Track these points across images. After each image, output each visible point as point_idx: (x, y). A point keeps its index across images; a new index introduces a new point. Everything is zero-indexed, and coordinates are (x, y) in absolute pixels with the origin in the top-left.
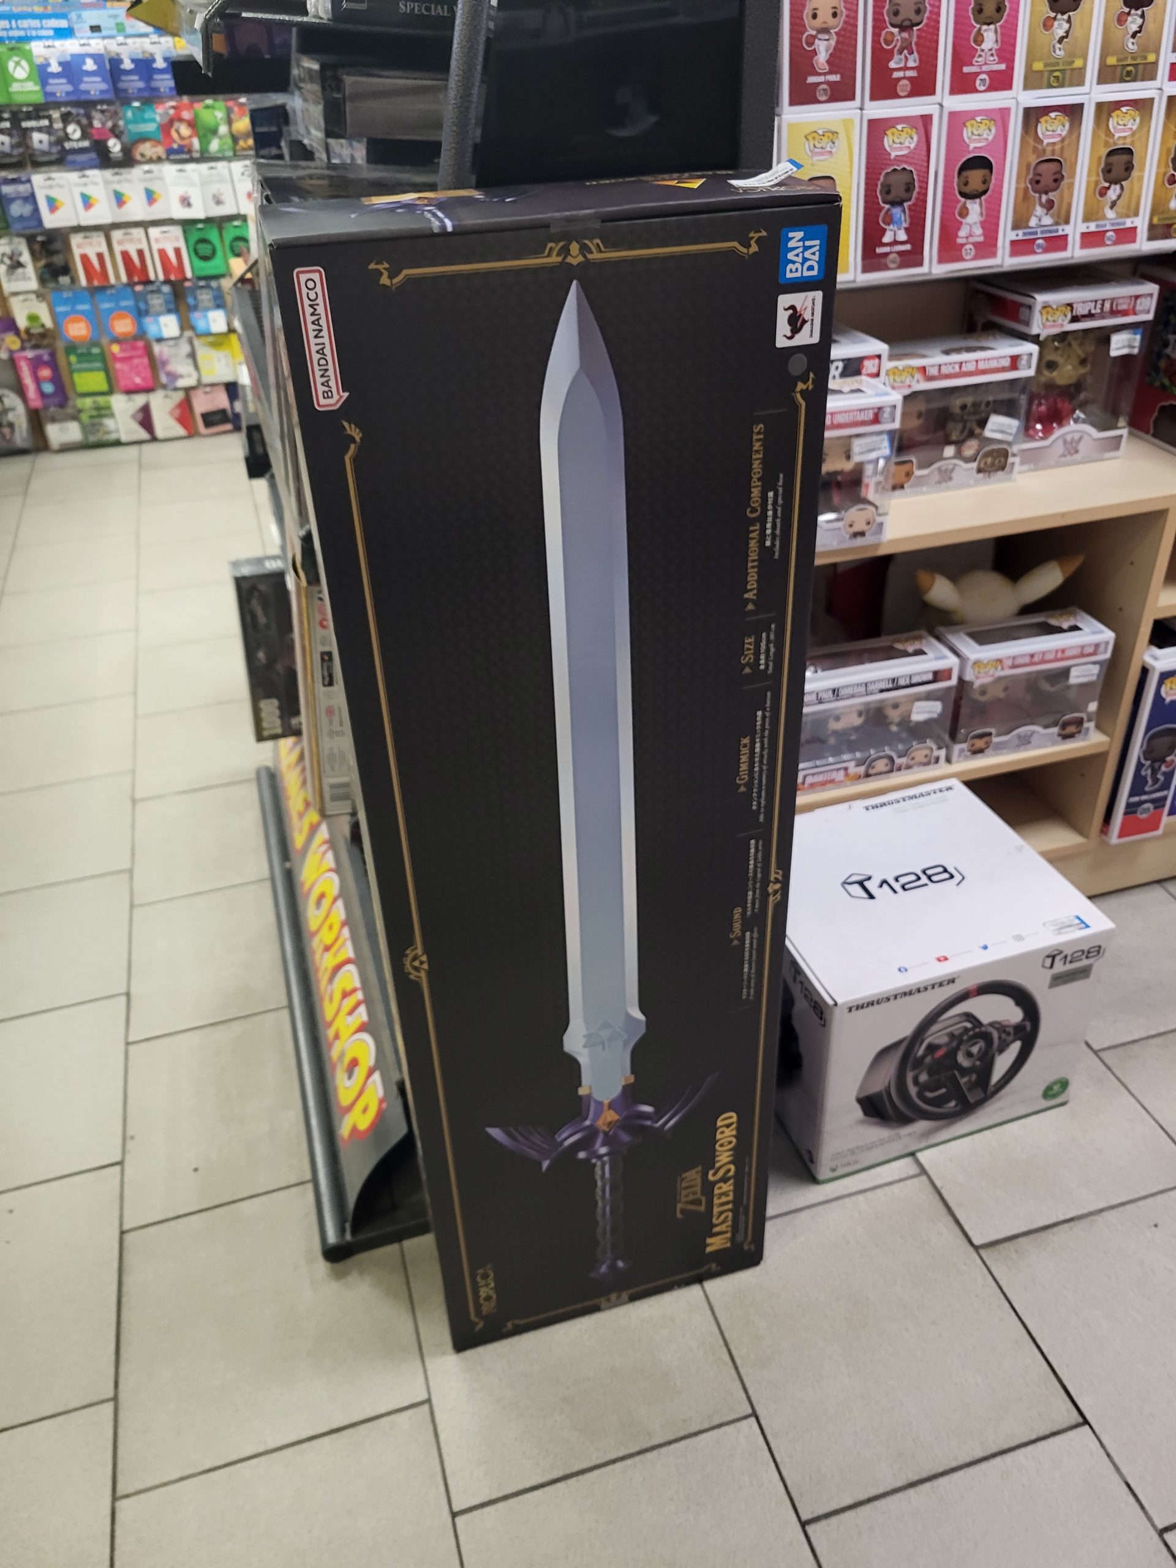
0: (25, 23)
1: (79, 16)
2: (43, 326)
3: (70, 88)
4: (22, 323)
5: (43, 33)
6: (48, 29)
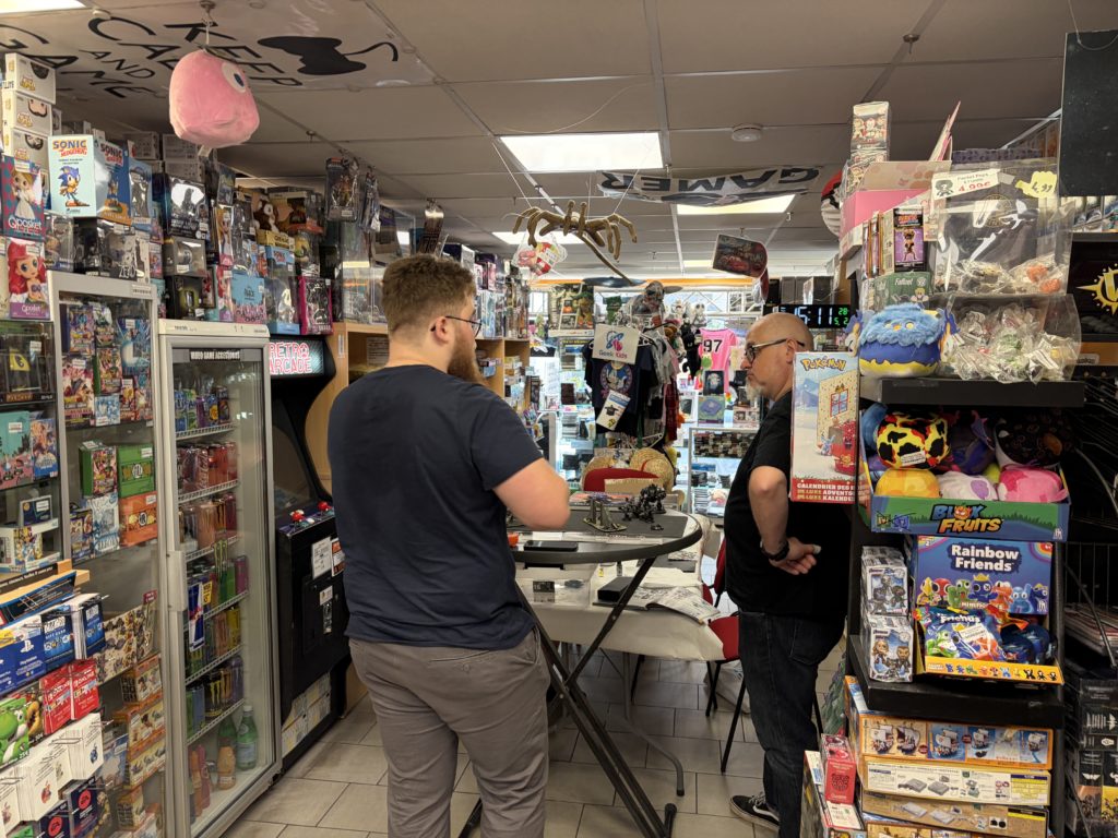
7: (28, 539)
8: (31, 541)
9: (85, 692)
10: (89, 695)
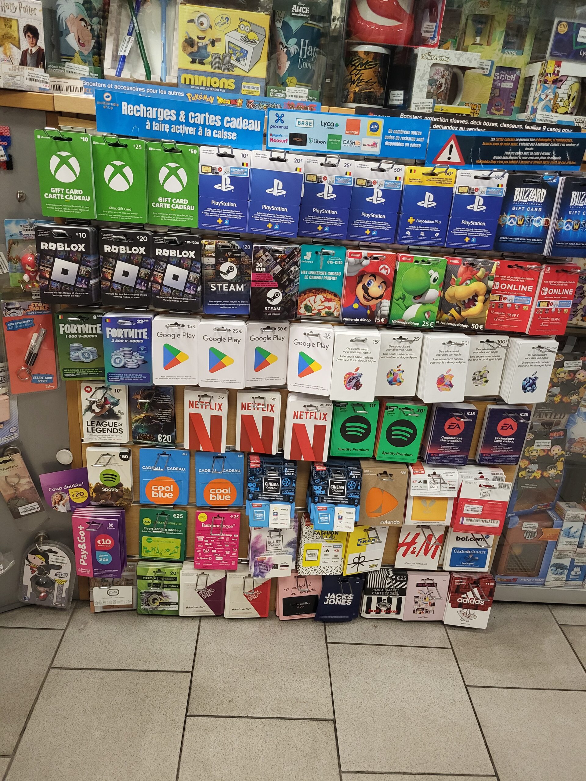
0: (199, 118)
1: (280, 119)
2: (120, 485)
3: (237, 215)
4: (94, 479)
5: (222, 135)
6: (229, 129)
7: (550, 78)
8: (555, 82)
9: (553, 308)
10: (555, 314)
